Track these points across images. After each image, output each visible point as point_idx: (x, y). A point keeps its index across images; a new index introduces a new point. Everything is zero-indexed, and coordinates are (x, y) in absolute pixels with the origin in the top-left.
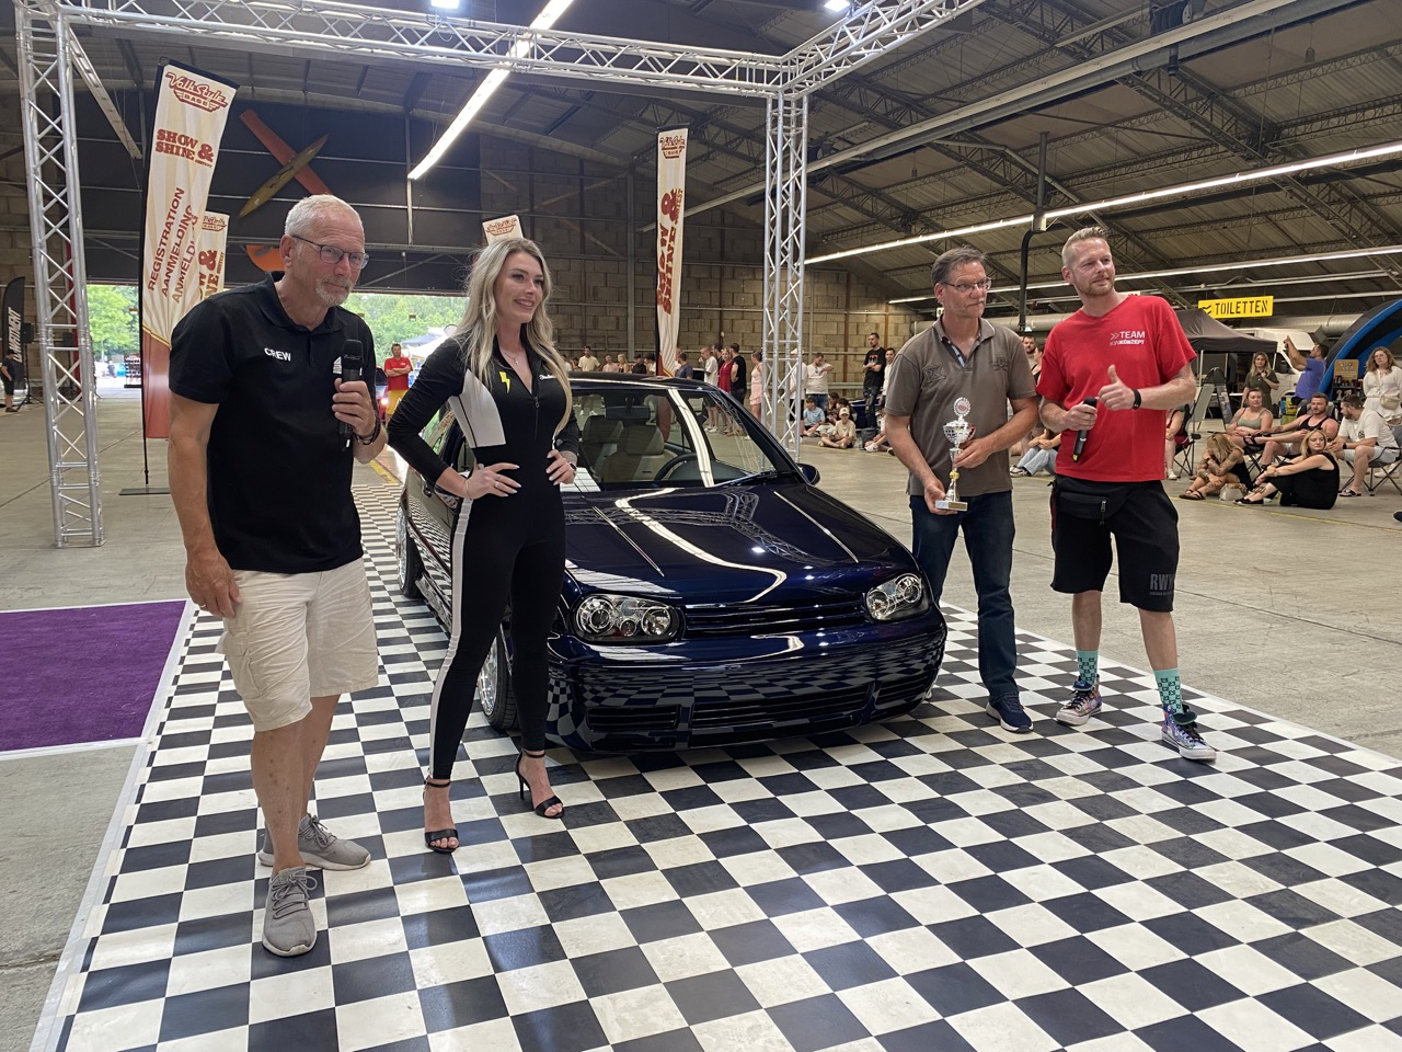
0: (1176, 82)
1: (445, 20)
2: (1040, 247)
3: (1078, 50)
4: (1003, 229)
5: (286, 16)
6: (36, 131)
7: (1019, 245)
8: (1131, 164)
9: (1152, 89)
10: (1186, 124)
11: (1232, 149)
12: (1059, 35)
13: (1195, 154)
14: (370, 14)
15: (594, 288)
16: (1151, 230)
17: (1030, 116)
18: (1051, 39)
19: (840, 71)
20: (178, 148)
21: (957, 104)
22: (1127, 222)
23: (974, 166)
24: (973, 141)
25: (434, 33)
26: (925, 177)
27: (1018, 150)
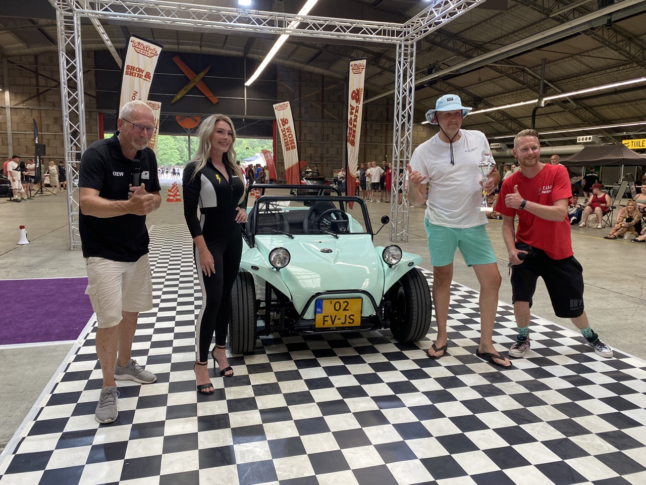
0: (611, 32)
1: (245, 11)
2: (542, 115)
3: (561, 18)
4: (523, 106)
5: (174, 11)
6: (65, 65)
7: (531, 115)
8: (588, 73)
9: (599, 36)
10: (616, 53)
11: (640, 65)
12: (551, 11)
13: (621, 68)
14: (211, 9)
15: (328, 135)
16: (598, 106)
17: (537, 51)
18: (547, 13)
19: (431, 30)
20: (136, 73)
21: (499, 46)
22: (586, 102)
23: (509, 76)
24: (508, 64)
25: (240, 17)
26: (485, 81)
27: (531, 68)
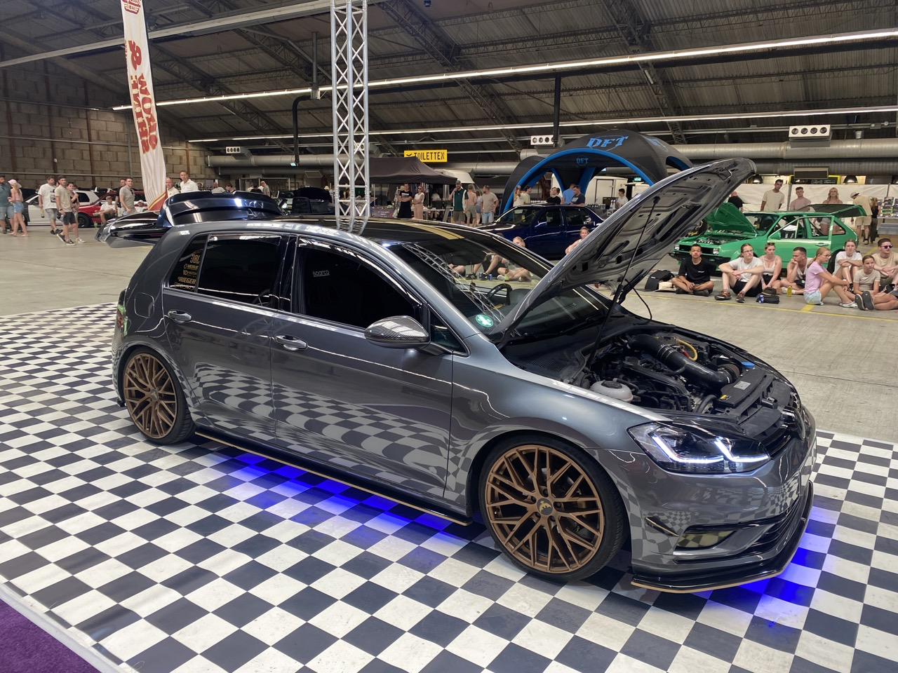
7: (291, 108)
9: (394, 13)
10: (411, 39)
11: (436, 58)
23: (265, 50)
26: (223, 53)
27: (298, 42)
